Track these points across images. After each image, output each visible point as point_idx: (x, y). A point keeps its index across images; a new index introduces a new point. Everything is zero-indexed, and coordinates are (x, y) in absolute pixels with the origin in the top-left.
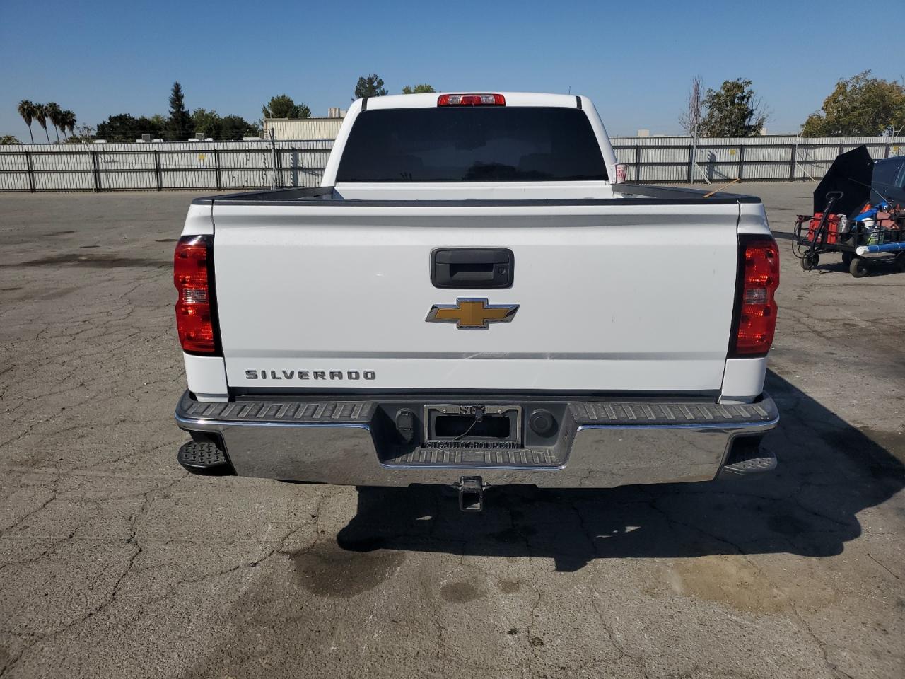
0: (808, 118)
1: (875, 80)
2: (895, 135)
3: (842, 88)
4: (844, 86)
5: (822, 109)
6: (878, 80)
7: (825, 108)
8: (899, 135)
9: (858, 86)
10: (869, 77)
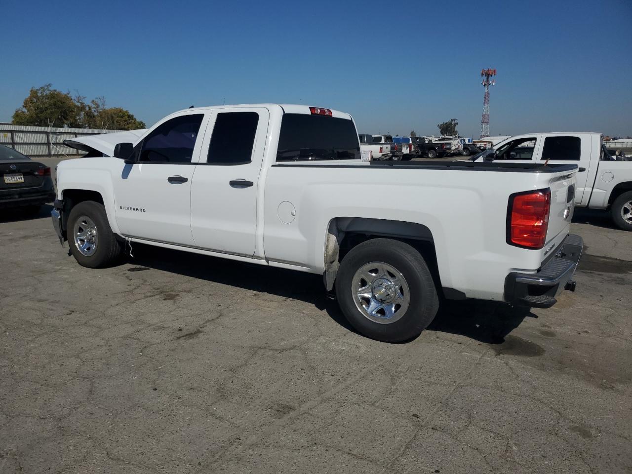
0: (15, 112)
1: (55, 91)
2: (104, 129)
3: (34, 93)
4: (36, 92)
5: (23, 106)
6: (57, 90)
7: (25, 106)
8: (107, 129)
9: (45, 94)
10: (52, 88)
